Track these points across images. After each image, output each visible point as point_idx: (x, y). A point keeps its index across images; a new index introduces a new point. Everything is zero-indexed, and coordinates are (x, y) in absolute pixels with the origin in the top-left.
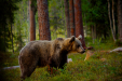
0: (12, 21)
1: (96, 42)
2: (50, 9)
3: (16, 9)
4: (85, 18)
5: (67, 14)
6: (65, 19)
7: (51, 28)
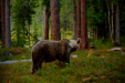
0: (30, 23)
1: (97, 42)
2: (61, 14)
3: (34, 13)
4: (89, 22)
5: (75, 18)
6: (73, 22)
7: (62, 30)
